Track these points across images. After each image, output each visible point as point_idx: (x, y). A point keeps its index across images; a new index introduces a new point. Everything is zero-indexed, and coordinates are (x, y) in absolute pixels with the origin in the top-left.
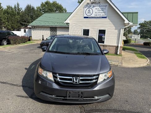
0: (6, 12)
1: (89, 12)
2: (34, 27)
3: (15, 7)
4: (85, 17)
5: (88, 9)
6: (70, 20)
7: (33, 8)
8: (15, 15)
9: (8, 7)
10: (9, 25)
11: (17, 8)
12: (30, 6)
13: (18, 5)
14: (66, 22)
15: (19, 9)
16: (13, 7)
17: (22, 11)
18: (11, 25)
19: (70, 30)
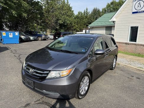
0: (77, 17)
1: (139, 5)
2: (92, 27)
3: (85, 12)
4: (133, 13)
5: (139, 2)
6: (116, 18)
7: (99, 11)
8: (83, 19)
9: (79, 13)
10: (78, 28)
11: (86, 12)
12: (96, 8)
13: (87, 9)
14: (112, 20)
15: (87, 13)
16: (83, 12)
17: (90, 14)
18: (80, 27)
19: (115, 29)
